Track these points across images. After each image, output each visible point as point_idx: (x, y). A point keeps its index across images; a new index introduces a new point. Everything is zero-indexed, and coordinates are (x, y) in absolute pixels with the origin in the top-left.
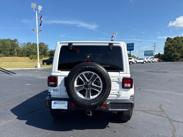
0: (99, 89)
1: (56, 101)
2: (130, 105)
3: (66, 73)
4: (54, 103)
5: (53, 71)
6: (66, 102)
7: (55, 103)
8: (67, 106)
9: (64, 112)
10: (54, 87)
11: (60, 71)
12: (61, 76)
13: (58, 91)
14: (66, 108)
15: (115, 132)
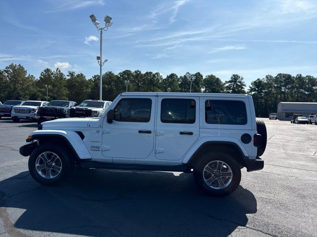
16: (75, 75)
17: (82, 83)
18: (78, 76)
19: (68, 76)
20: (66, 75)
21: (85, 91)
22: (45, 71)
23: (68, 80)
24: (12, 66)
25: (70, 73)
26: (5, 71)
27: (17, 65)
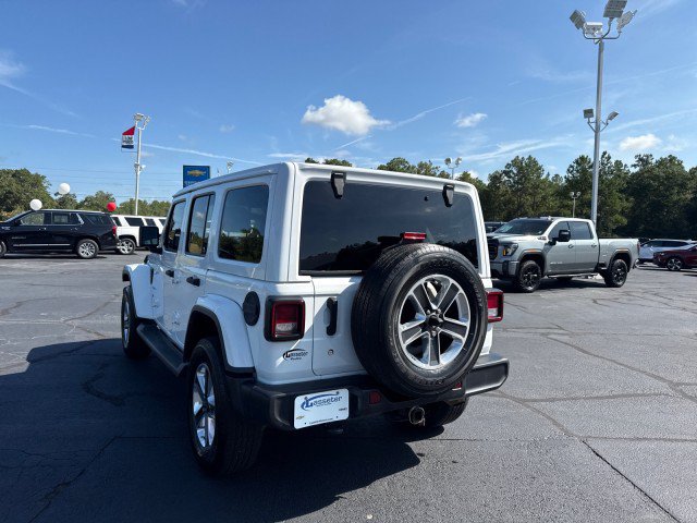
0: (461, 329)
1: (309, 396)
2: (503, 368)
3: (339, 285)
4: (302, 406)
5: (283, 278)
6: (344, 393)
7: (306, 404)
8: (347, 406)
9: (340, 431)
10: (291, 343)
11: (308, 278)
12: (314, 296)
13: (305, 354)
14: (344, 415)
15: (454, 462)
16: (654, 161)
17: (668, 178)
18: (661, 163)
19: (635, 166)
20: (629, 165)
21: (675, 198)
22: (577, 162)
23: (633, 175)
24: (516, 162)
25: (641, 160)
26: (505, 172)
27: (526, 157)
